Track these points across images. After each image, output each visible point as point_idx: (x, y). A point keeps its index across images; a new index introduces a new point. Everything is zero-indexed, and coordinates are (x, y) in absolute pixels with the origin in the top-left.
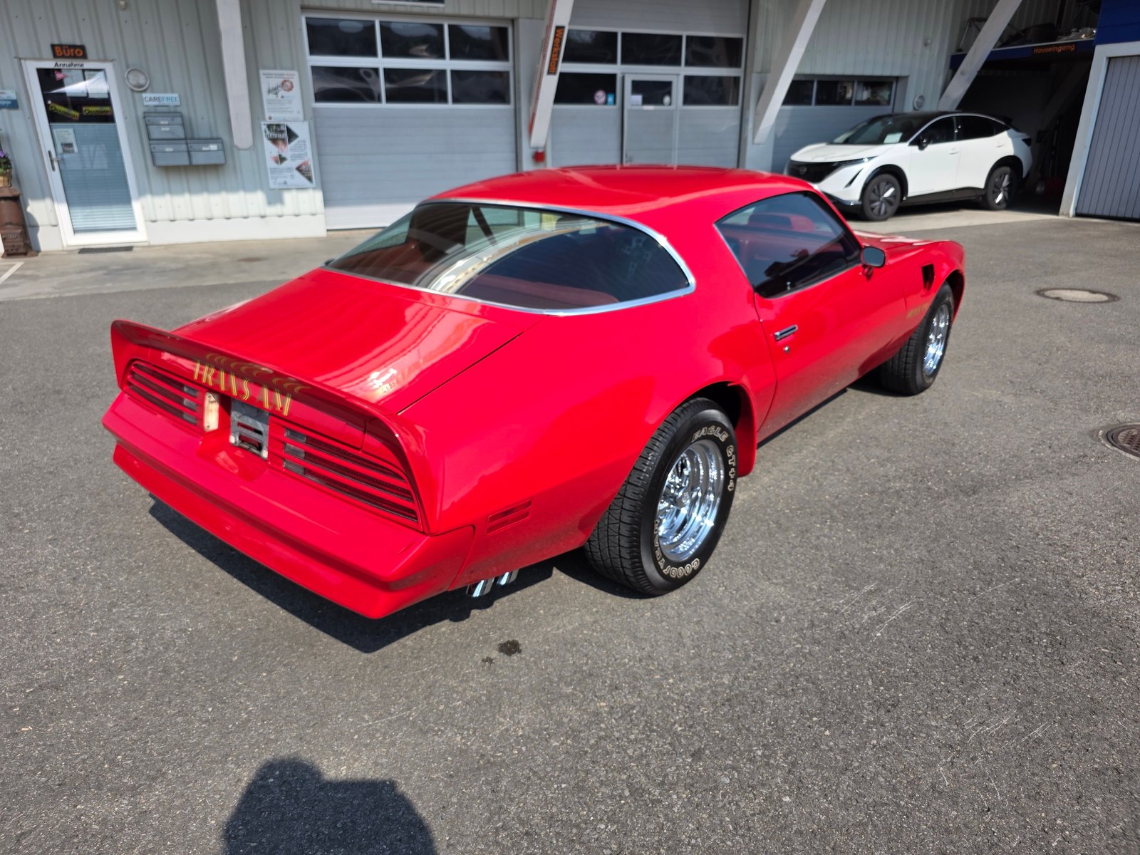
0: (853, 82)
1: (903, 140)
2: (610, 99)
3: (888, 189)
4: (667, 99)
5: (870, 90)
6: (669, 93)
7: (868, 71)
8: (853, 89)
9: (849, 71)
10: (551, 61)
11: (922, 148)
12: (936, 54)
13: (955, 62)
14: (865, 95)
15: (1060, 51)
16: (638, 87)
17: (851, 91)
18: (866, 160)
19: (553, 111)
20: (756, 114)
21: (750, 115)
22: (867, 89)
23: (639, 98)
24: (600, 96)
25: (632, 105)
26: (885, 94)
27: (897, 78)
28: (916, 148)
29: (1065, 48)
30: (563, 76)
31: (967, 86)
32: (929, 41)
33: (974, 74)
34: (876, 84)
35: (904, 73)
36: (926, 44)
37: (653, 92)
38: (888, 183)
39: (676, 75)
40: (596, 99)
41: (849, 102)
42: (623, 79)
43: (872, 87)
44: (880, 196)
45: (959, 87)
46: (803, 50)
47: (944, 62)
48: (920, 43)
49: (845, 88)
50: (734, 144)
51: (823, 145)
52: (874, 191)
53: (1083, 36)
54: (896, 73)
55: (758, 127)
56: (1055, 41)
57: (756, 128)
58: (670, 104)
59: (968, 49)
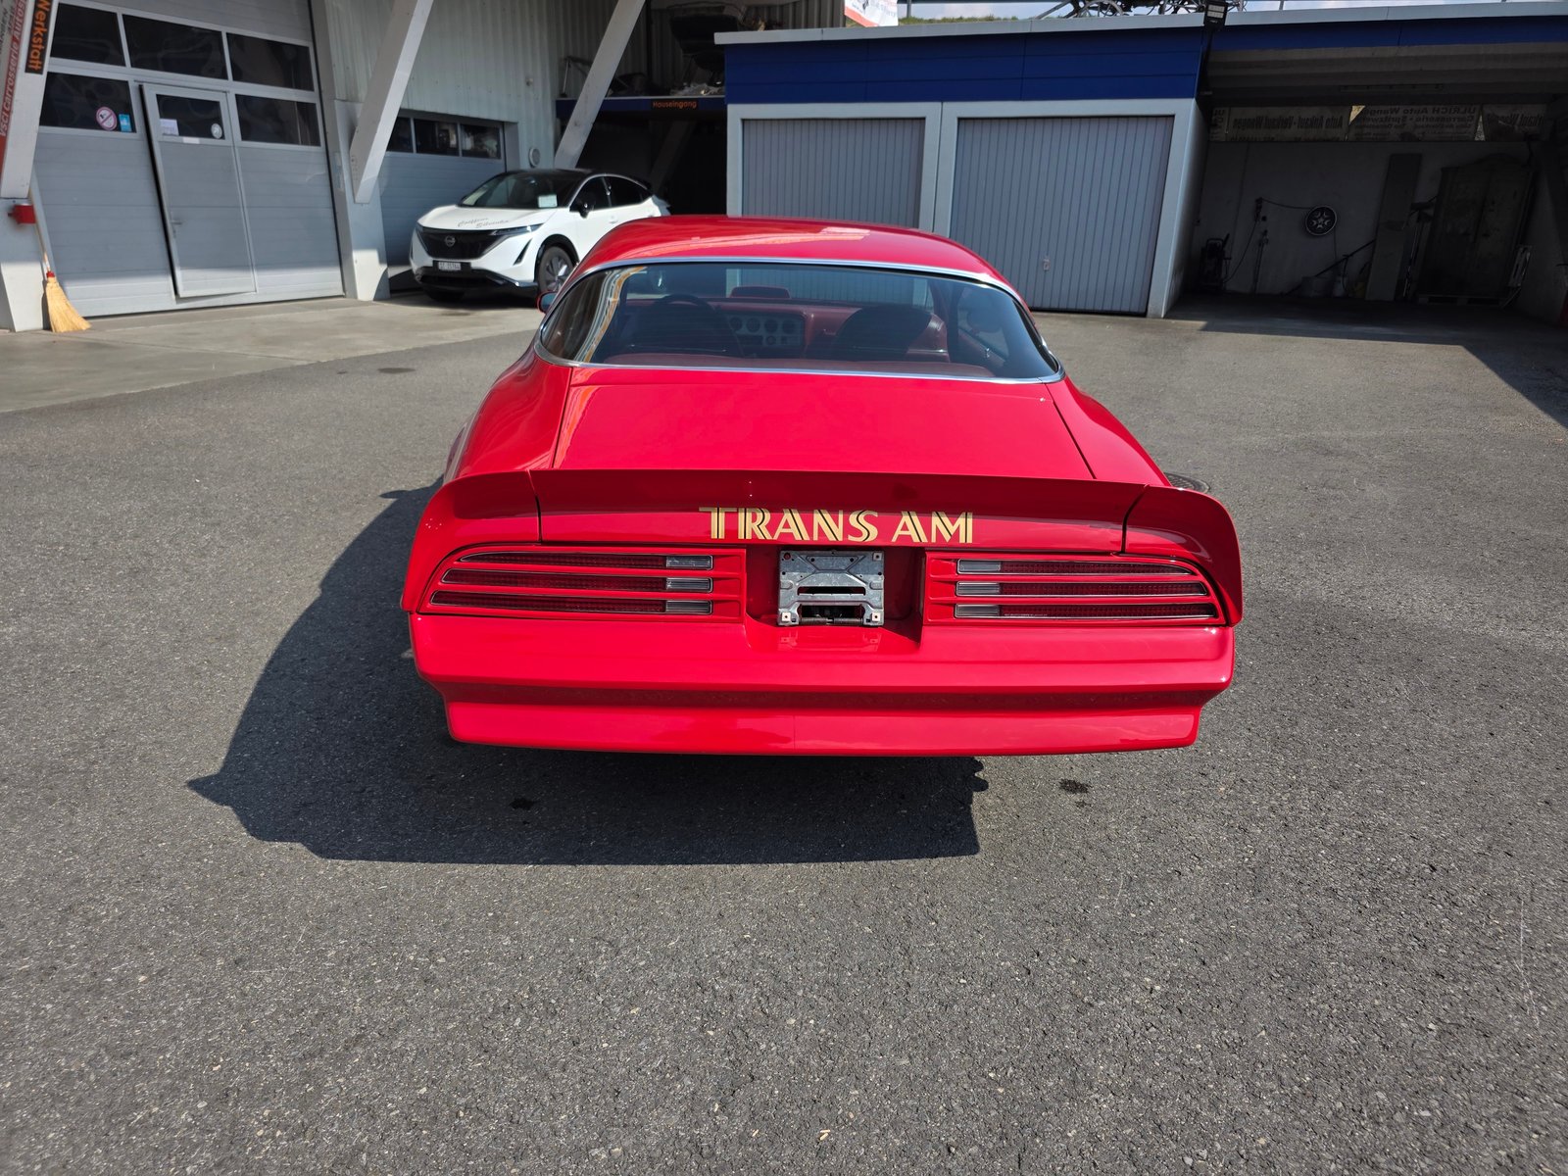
0: (455, 125)
1: (561, 203)
2: (125, 122)
3: (561, 266)
4: (216, 129)
5: (472, 137)
6: (219, 121)
7: (474, 113)
8: (456, 133)
9: (453, 111)
10: (30, 48)
11: (584, 214)
12: (540, 97)
13: (564, 110)
14: (468, 143)
15: (681, 107)
16: (169, 106)
17: (454, 136)
18: (529, 228)
19: (40, 135)
20: (350, 160)
21: (342, 160)
22: (469, 136)
23: (171, 124)
24: (105, 115)
25: (164, 134)
26: (490, 144)
27: (502, 123)
28: (578, 214)
29: (687, 104)
30: (52, 77)
31: (584, 140)
32: (531, 80)
33: (590, 127)
34: (477, 128)
35: (513, 119)
36: (528, 84)
37: (196, 117)
38: (560, 258)
39: (225, 92)
40: (100, 120)
41: (454, 152)
42: (141, 90)
43: (473, 134)
44: (554, 275)
45: (574, 142)
46: (407, 75)
47: (549, 110)
48: (523, 84)
49: (447, 131)
50: (327, 202)
51: (453, 207)
52: (548, 269)
53: (703, 92)
54: (504, 118)
55: (359, 180)
56: (668, 95)
57: (355, 179)
58: (223, 137)
59: (577, 95)
